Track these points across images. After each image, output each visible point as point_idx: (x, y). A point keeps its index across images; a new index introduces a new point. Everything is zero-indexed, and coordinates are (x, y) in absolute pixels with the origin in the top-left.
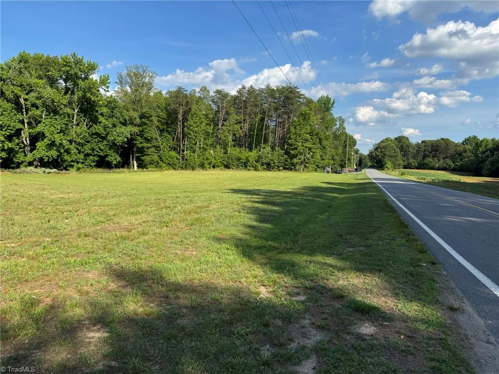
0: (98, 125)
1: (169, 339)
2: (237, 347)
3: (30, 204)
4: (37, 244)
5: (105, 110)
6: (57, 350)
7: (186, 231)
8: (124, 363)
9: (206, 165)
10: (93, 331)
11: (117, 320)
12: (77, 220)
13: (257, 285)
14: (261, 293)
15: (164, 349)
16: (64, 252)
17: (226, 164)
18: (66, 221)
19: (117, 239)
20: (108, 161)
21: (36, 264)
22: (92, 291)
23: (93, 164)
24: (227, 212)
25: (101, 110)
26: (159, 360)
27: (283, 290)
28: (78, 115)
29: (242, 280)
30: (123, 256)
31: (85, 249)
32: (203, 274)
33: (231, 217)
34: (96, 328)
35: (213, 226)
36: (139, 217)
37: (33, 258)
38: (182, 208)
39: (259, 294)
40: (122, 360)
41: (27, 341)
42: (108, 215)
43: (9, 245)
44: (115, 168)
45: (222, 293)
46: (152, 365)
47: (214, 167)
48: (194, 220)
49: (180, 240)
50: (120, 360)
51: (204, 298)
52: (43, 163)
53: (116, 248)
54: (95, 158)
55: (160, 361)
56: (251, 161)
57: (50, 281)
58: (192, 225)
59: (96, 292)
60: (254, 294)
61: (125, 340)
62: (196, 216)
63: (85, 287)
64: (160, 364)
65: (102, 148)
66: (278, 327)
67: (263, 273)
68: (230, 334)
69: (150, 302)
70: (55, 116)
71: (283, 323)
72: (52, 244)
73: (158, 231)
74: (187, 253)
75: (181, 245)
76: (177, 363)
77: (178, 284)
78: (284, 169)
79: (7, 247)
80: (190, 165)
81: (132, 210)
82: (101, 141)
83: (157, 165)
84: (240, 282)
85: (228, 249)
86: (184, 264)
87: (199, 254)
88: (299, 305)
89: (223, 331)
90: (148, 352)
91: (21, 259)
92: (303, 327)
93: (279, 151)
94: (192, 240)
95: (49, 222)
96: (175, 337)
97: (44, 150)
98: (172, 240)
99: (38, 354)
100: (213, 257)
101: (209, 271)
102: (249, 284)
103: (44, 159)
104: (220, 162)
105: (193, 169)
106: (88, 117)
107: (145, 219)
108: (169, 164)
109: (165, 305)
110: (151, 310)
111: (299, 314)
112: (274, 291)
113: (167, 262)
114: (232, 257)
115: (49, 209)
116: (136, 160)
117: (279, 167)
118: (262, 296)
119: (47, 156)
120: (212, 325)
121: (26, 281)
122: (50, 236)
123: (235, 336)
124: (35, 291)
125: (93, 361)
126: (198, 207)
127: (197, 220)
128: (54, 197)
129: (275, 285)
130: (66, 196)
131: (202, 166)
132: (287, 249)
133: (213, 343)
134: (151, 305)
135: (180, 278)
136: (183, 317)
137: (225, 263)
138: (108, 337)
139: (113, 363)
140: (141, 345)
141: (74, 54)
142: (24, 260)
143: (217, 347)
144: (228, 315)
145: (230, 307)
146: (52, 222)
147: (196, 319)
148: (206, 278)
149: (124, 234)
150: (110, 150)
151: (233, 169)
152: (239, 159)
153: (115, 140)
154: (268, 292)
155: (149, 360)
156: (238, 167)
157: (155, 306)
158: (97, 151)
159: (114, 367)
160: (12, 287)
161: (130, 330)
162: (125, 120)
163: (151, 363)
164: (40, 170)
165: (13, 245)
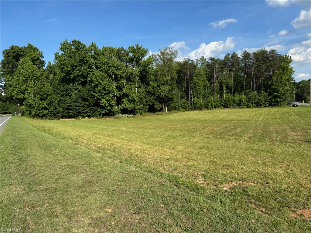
0: (150, 86)
9: (210, 107)
17: (224, 104)
20: (155, 108)
23: (147, 110)
28: (138, 82)
47: (215, 107)
54: (147, 106)
65: (151, 100)
70: (131, 83)
80: (198, 107)
82: (150, 96)
93: (264, 93)
103: (128, 109)
104: (219, 103)
105: (200, 109)
106: (144, 82)
108: (183, 107)
116: (167, 106)
117: (266, 104)
119: (129, 107)
131: (207, 107)
141: (137, 44)
150: (156, 101)
151: (230, 108)
152: (234, 101)
153: (160, 94)
156: (233, 106)
158: (149, 102)
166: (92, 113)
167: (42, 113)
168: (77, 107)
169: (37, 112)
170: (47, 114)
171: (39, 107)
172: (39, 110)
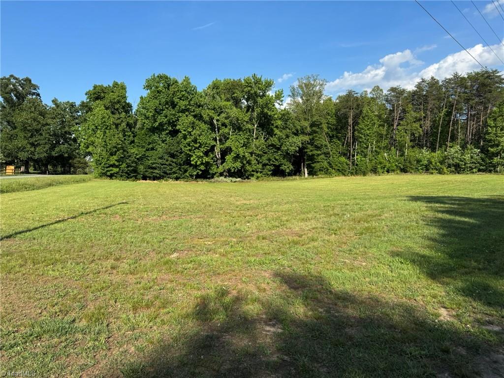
0: (274, 137)
1: (336, 345)
2: (409, 368)
3: (221, 209)
4: (226, 243)
5: (279, 123)
6: (241, 337)
7: (355, 239)
8: (295, 359)
9: (379, 170)
10: (269, 325)
11: (289, 319)
12: (256, 224)
13: (436, 306)
14: (441, 316)
15: (332, 354)
16: (246, 252)
18: (248, 224)
19: (289, 244)
20: (282, 170)
21: (225, 260)
22: (268, 289)
23: (270, 172)
24: (402, 222)
25: (276, 123)
26: (327, 363)
27: (469, 316)
28: (257, 130)
29: (418, 298)
30: (295, 260)
31: (263, 250)
32: (373, 287)
33: (407, 228)
34: (271, 323)
35: (385, 236)
36: (308, 223)
37: (223, 255)
38: (351, 215)
39: (439, 317)
40: (294, 356)
41: (219, 325)
42: (281, 220)
43: (206, 243)
44: (288, 176)
45: (394, 309)
46: (320, 366)
47: (388, 172)
48: (364, 229)
49: (349, 249)
50: (291, 356)
51: (373, 311)
52: (231, 174)
53: (288, 252)
54: (271, 167)
55: (328, 365)
56: (434, 163)
57: (236, 276)
58: (362, 234)
59: (271, 290)
60: (432, 315)
61: (295, 339)
62: (366, 225)
63: (263, 285)
64: (328, 368)
65: (277, 158)
66: (462, 356)
67: (444, 293)
68: (402, 353)
69: (319, 307)
70: (240, 132)
71: (467, 353)
72: (237, 244)
73: (327, 238)
74: (356, 263)
75: (349, 254)
76: (344, 371)
77: (347, 293)
78: (479, 170)
79: (205, 244)
81: (303, 216)
82: (276, 152)
83: (327, 172)
84: (415, 300)
85: (402, 263)
86: (353, 274)
87: (369, 266)
88: (491, 336)
89: (394, 348)
90: (317, 354)
91: (215, 255)
92: (495, 362)
94: (361, 250)
95: (235, 224)
96: (343, 345)
97: (231, 162)
98: (340, 249)
99: (227, 337)
100: (384, 270)
101: (380, 284)
102: (426, 304)
103: (231, 170)
104: (396, 165)
105: (364, 174)
106: (265, 130)
107: (314, 226)
108: (338, 170)
109: (334, 312)
110: (320, 314)
111: (491, 346)
112: (457, 315)
113: (336, 270)
114: (406, 272)
115: (235, 214)
116: (307, 168)
118: (442, 318)
119: (233, 167)
120: (381, 340)
121: (219, 274)
122: (236, 236)
123: (407, 356)
124: (225, 283)
125: (269, 352)
126: (369, 216)
127: (367, 229)
128: (238, 203)
129: (460, 309)
130: (248, 202)
132: (479, 269)
133: (382, 358)
134: (320, 310)
135: (348, 287)
136: (351, 326)
137: (398, 277)
138: (282, 333)
139: (286, 358)
140: (310, 346)
141: (255, 74)
142: (217, 256)
143: (386, 363)
144: (400, 332)
145: (403, 325)
146: (237, 225)
147: (364, 330)
148: (376, 291)
149: (296, 238)
150: (284, 160)
151: (411, 172)
153: (288, 150)
154: (450, 315)
155: (318, 362)
157: (324, 311)
158: (273, 161)
159: (287, 361)
160: (209, 278)
161: (301, 330)
162: (297, 130)
163: (319, 365)
164: (228, 179)
165: (209, 243)
166: (181, 175)
167: (111, 172)
168: (163, 165)
169: (104, 170)
170: (117, 173)
171: (106, 164)
172: (107, 168)
